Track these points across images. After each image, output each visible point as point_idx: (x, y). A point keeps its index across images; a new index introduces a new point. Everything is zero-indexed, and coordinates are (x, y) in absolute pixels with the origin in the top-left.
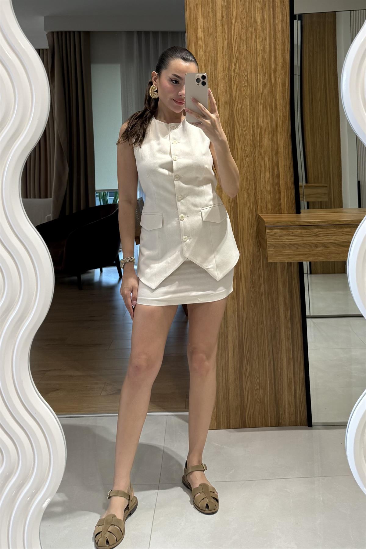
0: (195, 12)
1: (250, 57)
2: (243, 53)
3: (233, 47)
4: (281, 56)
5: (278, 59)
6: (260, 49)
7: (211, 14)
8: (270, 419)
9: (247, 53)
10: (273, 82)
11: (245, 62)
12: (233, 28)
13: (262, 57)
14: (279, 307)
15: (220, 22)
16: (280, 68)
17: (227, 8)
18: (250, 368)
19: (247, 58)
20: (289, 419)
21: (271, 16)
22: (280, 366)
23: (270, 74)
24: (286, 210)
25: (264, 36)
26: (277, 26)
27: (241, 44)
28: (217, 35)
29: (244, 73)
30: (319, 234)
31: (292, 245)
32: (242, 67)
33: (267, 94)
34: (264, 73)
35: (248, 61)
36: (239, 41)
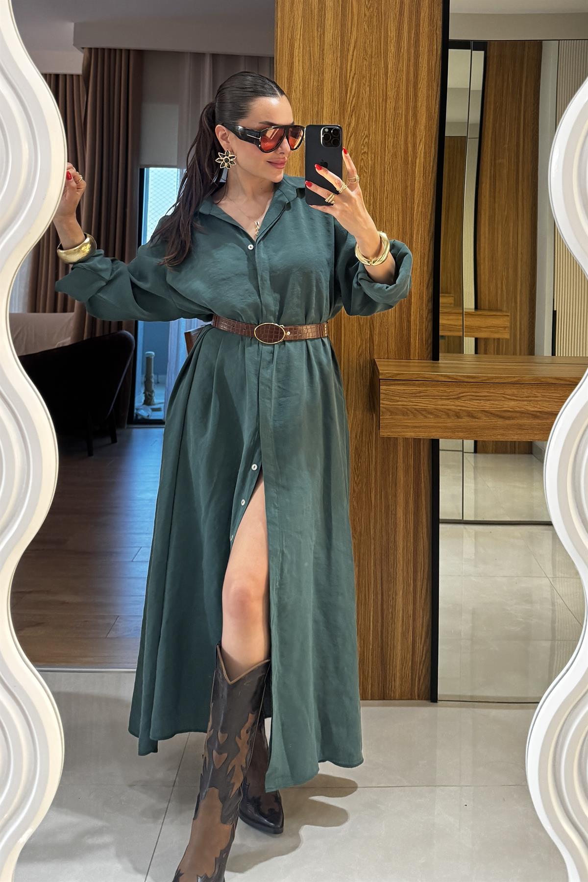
0: (290, 29)
1: (374, 107)
2: (364, 100)
3: (349, 89)
4: (425, 108)
5: (419, 112)
7: (316, 35)
8: (372, 688)
9: (370, 99)
10: (410, 149)
11: (366, 113)
12: (350, 57)
13: (395, 108)
15: (330, 47)
16: (422, 127)
17: (343, 25)
19: (369, 108)
20: (401, 688)
21: (412, 42)
22: (391, 603)
23: (406, 136)
24: (417, 353)
25: (399, 74)
26: (420, 60)
27: (362, 84)
28: (323, 68)
29: (364, 132)
30: (463, 396)
31: (418, 411)
32: (360, 121)
33: (399, 167)
34: (396, 133)
35: (371, 114)
36: (358, 80)
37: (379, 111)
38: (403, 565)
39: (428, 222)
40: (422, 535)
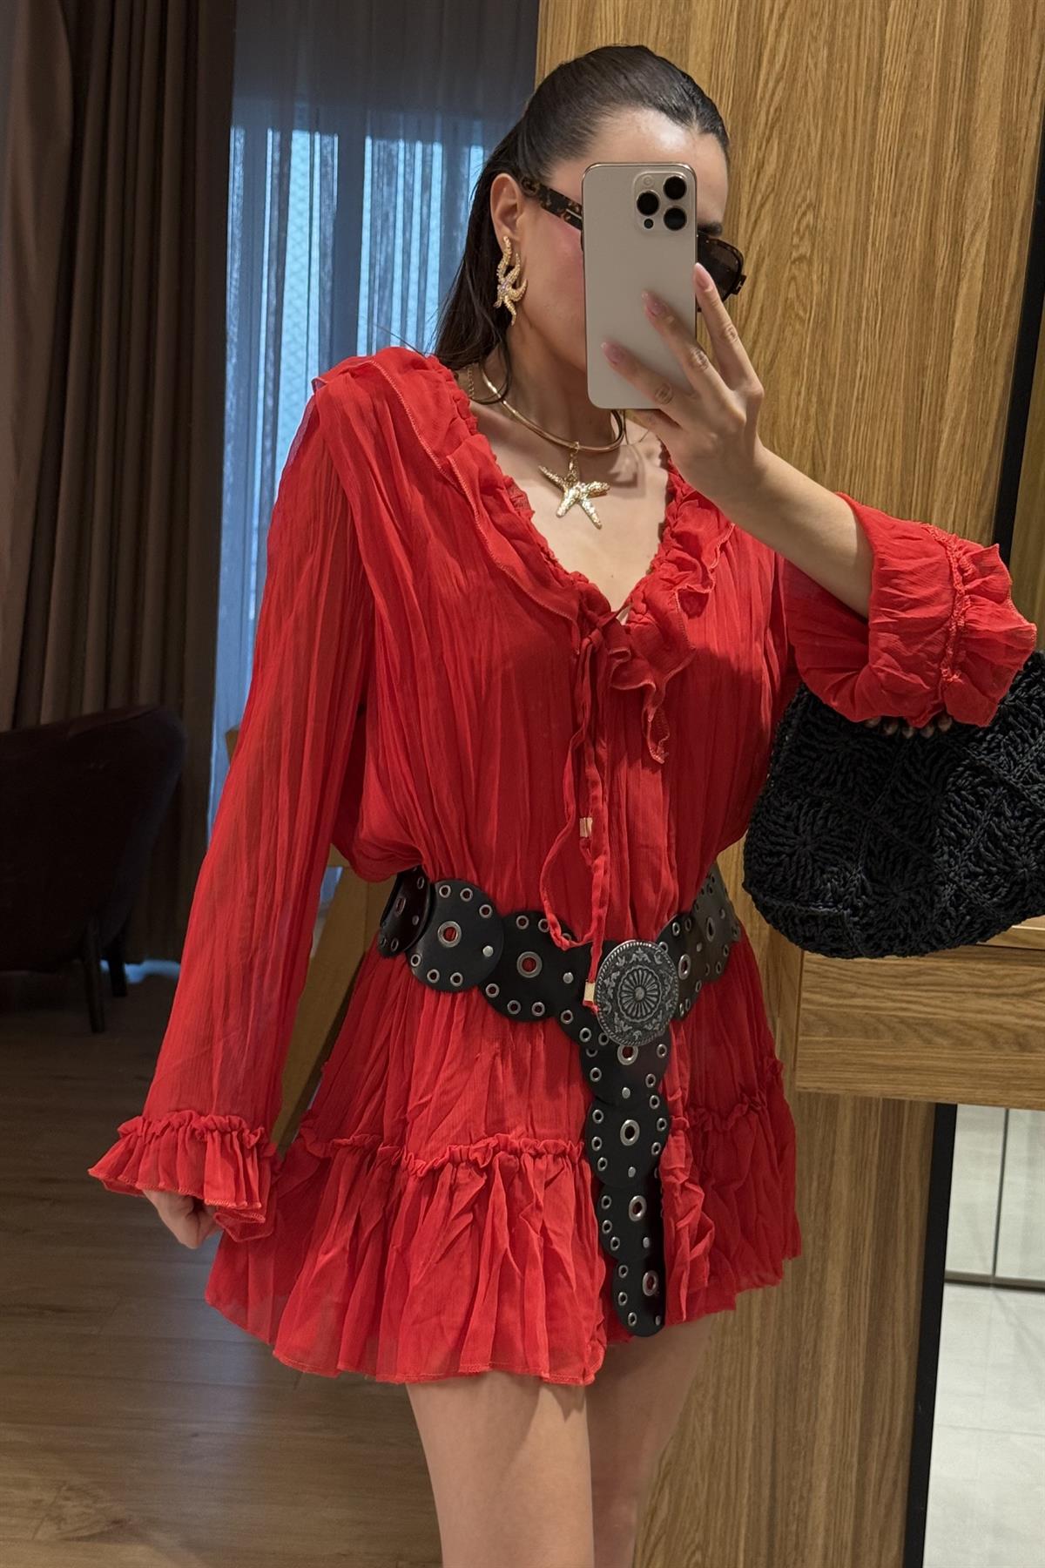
1: (841, 114)
2: (810, 89)
3: (767, 49)
4: (997, 121)
5: (979, 134)
9: (827, 88)
10: (943, 252)
11: (813, 132)
13: (903, 117)
14: (824, 1269)
16: (985, 183)
18: (670, 1502)
19: (824, 117)
22: (797, 1511)
23: (934, 207)
27: (807, 38)
29: (803, 192)
31: (909, 1026)
32: (795, 157)
33: (904, 306)
34: (901, 202)
35: (830, 133)
36: (796, 25)
37: (855, 128)
38: (835, 1414)
39: (978, 477)
40: (890, 1343)
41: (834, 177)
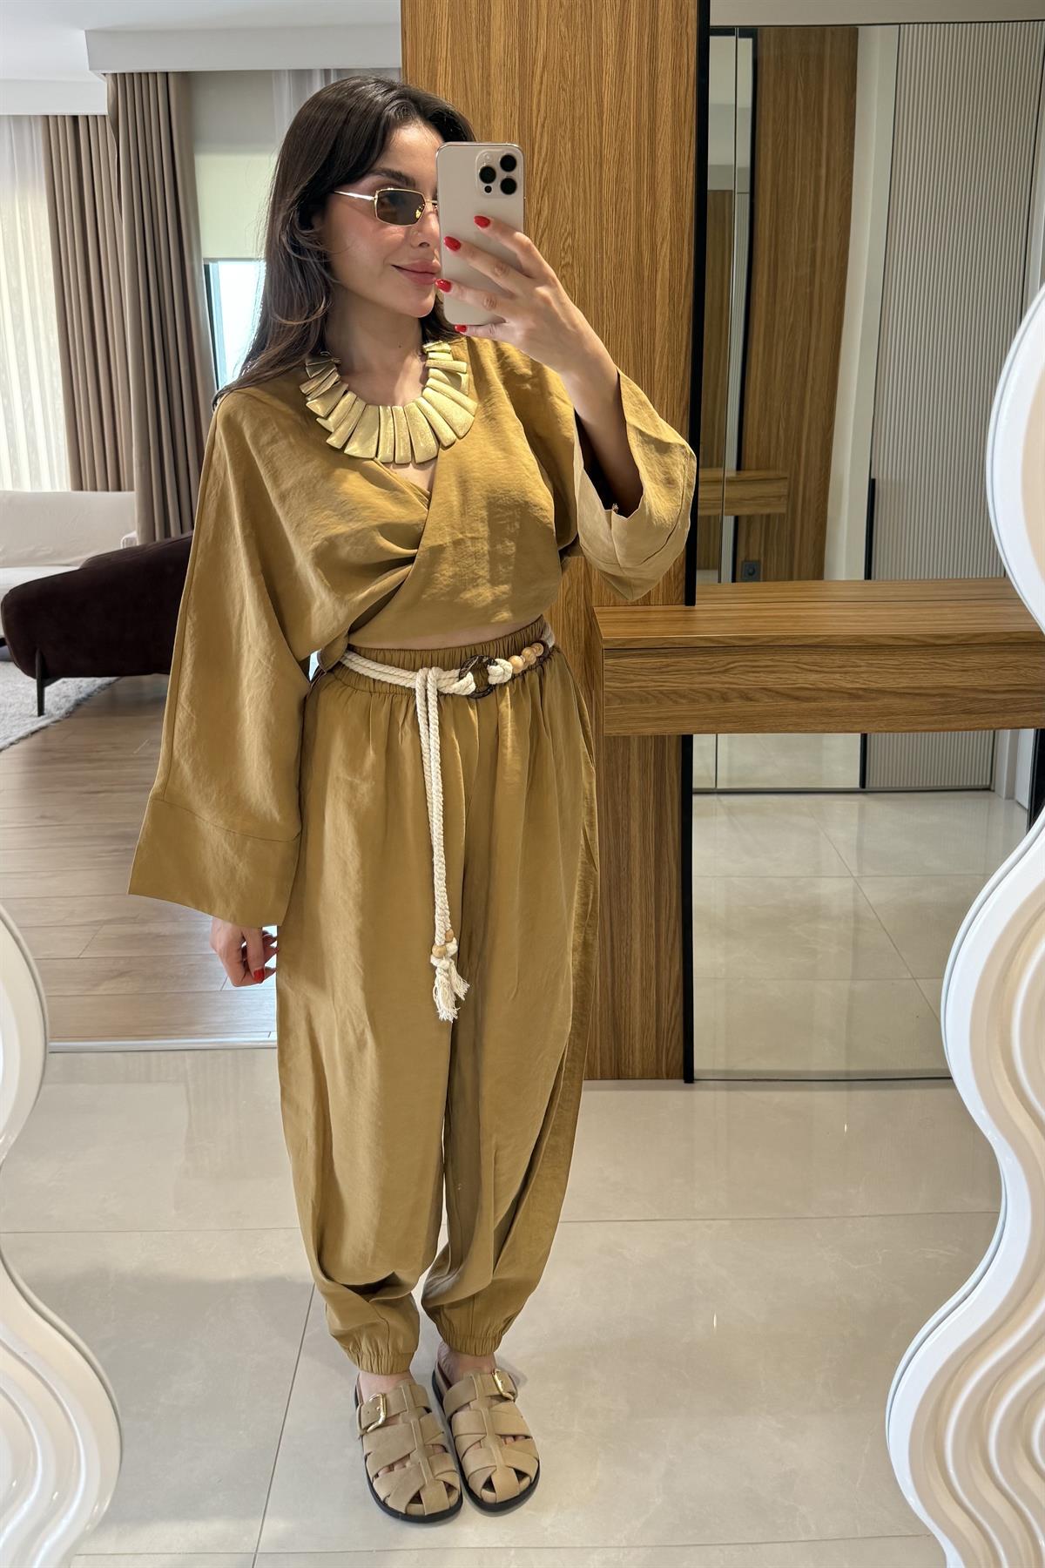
0: (429, 39)
1: (582, 179)
2: (563, 167)
3: (537, 148)
4: (669, 177)
5: (660, 185)
6: (609, 153)
7: (475, 47)
8: (601, 1064)
9: (573, 165)
10: (646, 256)
11: (567, 191)
12: (536, 87)
13: (616, 179)
14: (629, 823)
15: (500, 70)
16: (666, 213)
17: (522, 25)
19: (572, 181)
21: (645, 53)
22: (625, 950)
23: (639, 230)
25: (622, 115)
26: (659, 87)
27: (559, 137)
28: (490, 109)
29: (564, 224)
30: (732, 668)
31: (663, 694)
32: (557, 206)
33: (627, 288)
34: (620, 226)
35: (577, 191)
36: (552, 128)
37: (590, 186)
38: (641, 898)
39: (678, 384)
41: (581, 217)
